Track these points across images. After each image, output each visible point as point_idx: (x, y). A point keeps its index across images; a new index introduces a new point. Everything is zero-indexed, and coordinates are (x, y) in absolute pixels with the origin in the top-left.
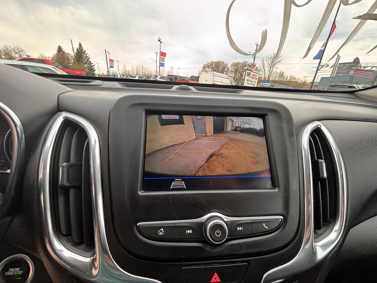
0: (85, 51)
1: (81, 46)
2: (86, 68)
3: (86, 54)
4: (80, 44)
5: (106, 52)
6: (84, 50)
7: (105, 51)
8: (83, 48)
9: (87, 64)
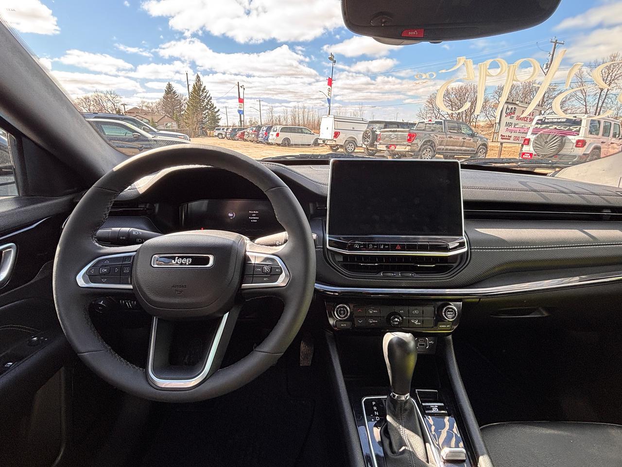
0: (204, 89)
1: (199, 81)
2: (206, 118)
3: (206, 92)
4: (198, 77)
5: (240, 88)
6: (203, 86)
7: (238, 85)
8: (201, 83)
9: (208, 109)
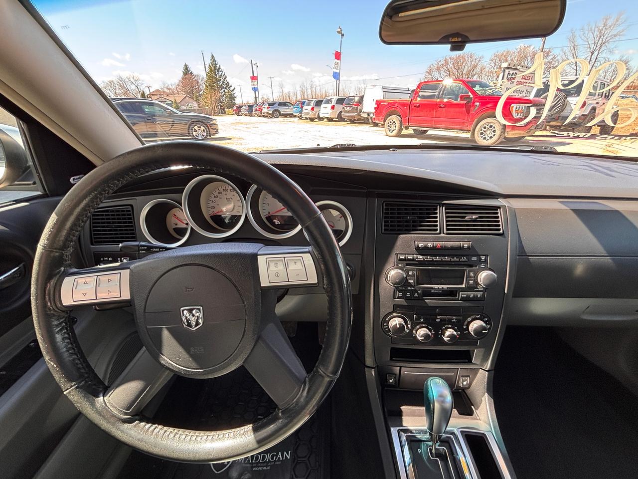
1: (214, 60)
2: (223, 96)
4: (213, 57)
6: (218, 66)
7: (252, 63)
8: (216, 63)
9: (224, 88)
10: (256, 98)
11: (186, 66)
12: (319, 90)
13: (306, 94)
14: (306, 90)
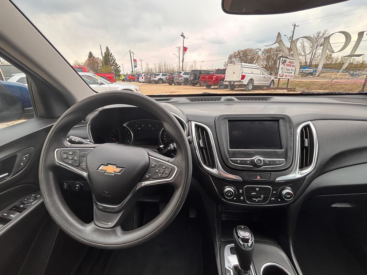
2: (113, 70)
3: (112, 56)
4: (107, 48)
7: (130, 52)
8: (109, 51)
9: (113, 66)
10: (133, 71)
11: (90, 52)
12: (169, 67)
13: (161, 69)
14: (161, 67)
